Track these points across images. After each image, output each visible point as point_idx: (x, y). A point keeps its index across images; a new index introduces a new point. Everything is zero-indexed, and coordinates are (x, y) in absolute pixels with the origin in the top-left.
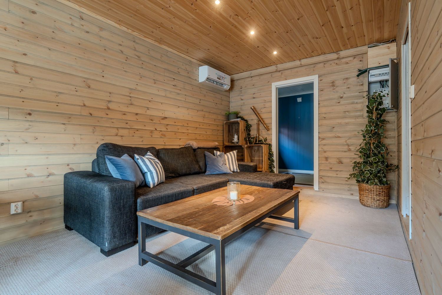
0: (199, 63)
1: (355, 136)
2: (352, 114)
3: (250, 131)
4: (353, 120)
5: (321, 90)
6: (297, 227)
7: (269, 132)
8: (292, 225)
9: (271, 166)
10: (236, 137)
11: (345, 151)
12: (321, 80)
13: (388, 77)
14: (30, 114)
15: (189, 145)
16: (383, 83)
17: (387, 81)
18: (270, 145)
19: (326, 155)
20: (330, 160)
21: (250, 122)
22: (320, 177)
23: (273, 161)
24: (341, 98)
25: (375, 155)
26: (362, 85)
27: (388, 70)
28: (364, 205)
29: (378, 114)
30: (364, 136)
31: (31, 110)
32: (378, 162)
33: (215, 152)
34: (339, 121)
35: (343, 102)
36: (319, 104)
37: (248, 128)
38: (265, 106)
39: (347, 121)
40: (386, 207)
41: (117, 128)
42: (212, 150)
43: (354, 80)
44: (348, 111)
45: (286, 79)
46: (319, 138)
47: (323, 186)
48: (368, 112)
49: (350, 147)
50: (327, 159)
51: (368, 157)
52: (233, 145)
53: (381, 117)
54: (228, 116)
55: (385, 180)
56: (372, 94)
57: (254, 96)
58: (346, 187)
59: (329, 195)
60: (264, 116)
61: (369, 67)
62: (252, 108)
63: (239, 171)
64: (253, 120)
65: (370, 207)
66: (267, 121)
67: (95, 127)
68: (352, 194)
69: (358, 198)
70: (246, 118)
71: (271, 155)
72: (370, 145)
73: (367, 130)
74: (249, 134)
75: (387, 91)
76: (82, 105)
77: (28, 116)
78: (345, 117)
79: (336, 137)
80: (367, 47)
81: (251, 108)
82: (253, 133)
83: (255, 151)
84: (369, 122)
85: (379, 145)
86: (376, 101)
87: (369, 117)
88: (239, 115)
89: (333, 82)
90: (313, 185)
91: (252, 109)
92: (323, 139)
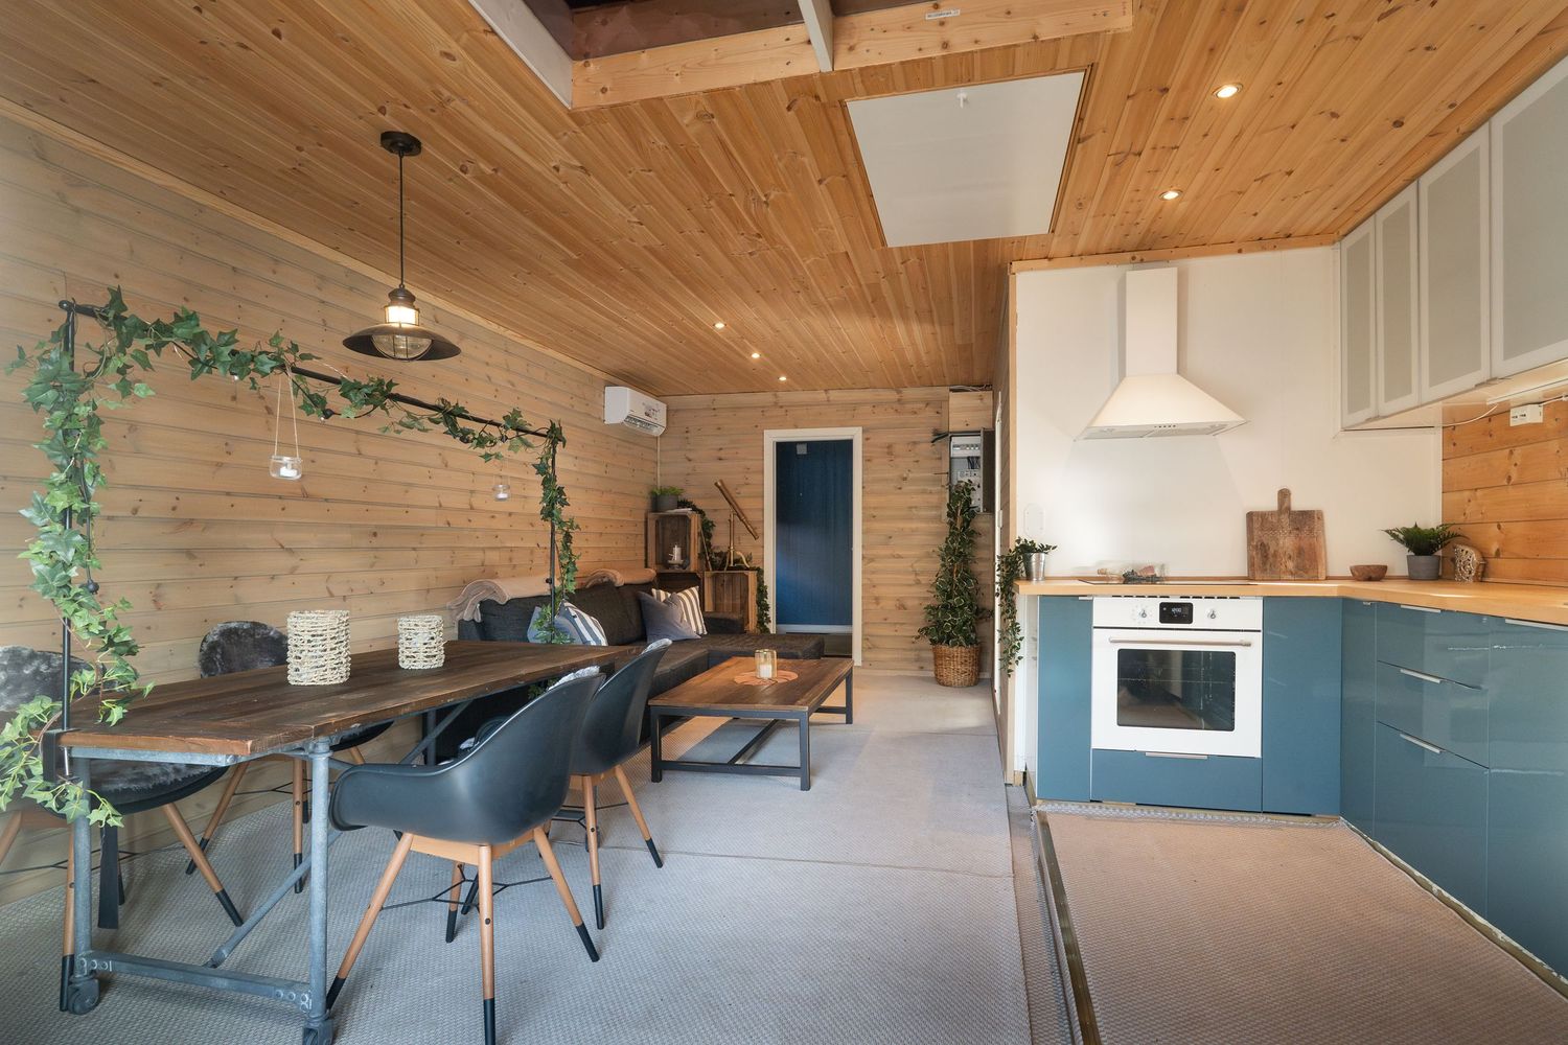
0: (605, 376)
1: (928, 555)
2: (923, 513)
3: (709, 536)
4: (922, 525)
5: (867, 460)
6: (849, 721)
7: (759, 541)
8: (842, 718)
9: (762, 620)
10: (677, 550)
11: (910, 585)
12: (867, 439)
13: (977, 452)
14: (375, 534)
15: (605, 580)
16: (972, 462)
17: (978, 458)
18: (760, 572)
19: (877, 592)
20: (883, 603)
21: (709, 517)
22: (865, 638)
23: (767, 607)
24: (905, 479)
25: (960, 594)
26: (940, 459)
27: (978, 440)
28: (943, 684)
29: (965, 520)
30: (943, 559)
31: (376, 526)
32: (964, 605)
33: (654, 591)
34: (901, 525)
35: (907, 487)
36: (863, 487)
37: (707, 528)
38: (747, 481)
39: (914, 525)
40: (975, 684)
41: (483, 549)
42: (647, 586)
43: (925, 448)
44: (916, 507)
45: (796, 427)
46: (863, 557)
47: (869, 655)
48: (949, 515)
49: (919, 578)
50: (877, 600)
51: (950, 597)
52: (670, 571)
53: (968, 525)
54: (656, 501)
55: (973, 636)
56: (955, 483)
57: (722, 454)
58: (912, 655)
59: (880, 673)
60: (743, 504)
61: (952, 428)
62: (719, 484)
63: (706, 633)
64: (718, 512)
65: (951, 686)
66: (751, 516)
67: (453, 549)
68: (922, 668)
69: (932, 674)
70: (700, 505)
71: (762, 592)
72: (952, 574)
73: (947, 548)
74: (709, 545)
75: (977, 477)
76: (438, 505)
77: (374, 540)
78: (910, 519)
79: (894, 557)
80: (947, 389)
81: (716, 484)
82: (720, 541)
83: (722, 585)
84: (951, 534)
85: (968, 575)
86: (962, 497)
87: (951, 524)
88: (680, 498)
89: (890, 447)
90: (851, 657)
91: (719, 487)
92: (872, 560)
